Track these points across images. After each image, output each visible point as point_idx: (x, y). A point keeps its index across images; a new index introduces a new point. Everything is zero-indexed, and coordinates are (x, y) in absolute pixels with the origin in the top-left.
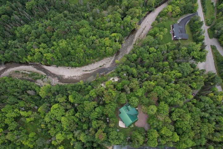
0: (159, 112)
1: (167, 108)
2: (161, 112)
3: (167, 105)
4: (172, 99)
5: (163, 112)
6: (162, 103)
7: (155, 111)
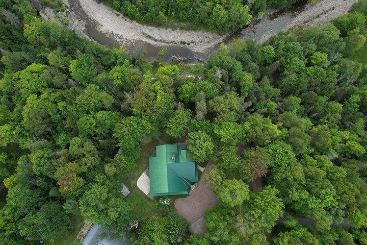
0: (250, 208)
1: (276, 210)
2: (253, 212)
3: (282, 204)
4: (305, 195)
5: (260, 217)
6: (271, 192)
7: (239, 200)
